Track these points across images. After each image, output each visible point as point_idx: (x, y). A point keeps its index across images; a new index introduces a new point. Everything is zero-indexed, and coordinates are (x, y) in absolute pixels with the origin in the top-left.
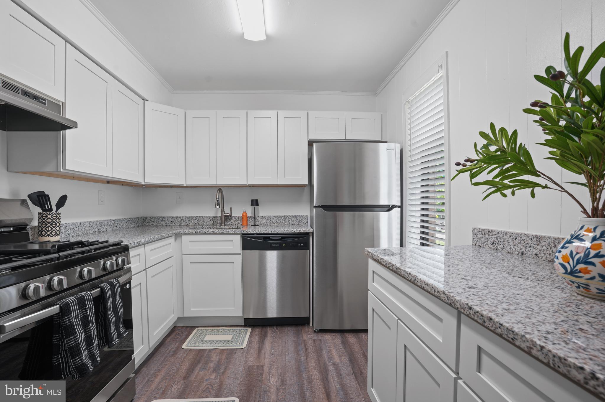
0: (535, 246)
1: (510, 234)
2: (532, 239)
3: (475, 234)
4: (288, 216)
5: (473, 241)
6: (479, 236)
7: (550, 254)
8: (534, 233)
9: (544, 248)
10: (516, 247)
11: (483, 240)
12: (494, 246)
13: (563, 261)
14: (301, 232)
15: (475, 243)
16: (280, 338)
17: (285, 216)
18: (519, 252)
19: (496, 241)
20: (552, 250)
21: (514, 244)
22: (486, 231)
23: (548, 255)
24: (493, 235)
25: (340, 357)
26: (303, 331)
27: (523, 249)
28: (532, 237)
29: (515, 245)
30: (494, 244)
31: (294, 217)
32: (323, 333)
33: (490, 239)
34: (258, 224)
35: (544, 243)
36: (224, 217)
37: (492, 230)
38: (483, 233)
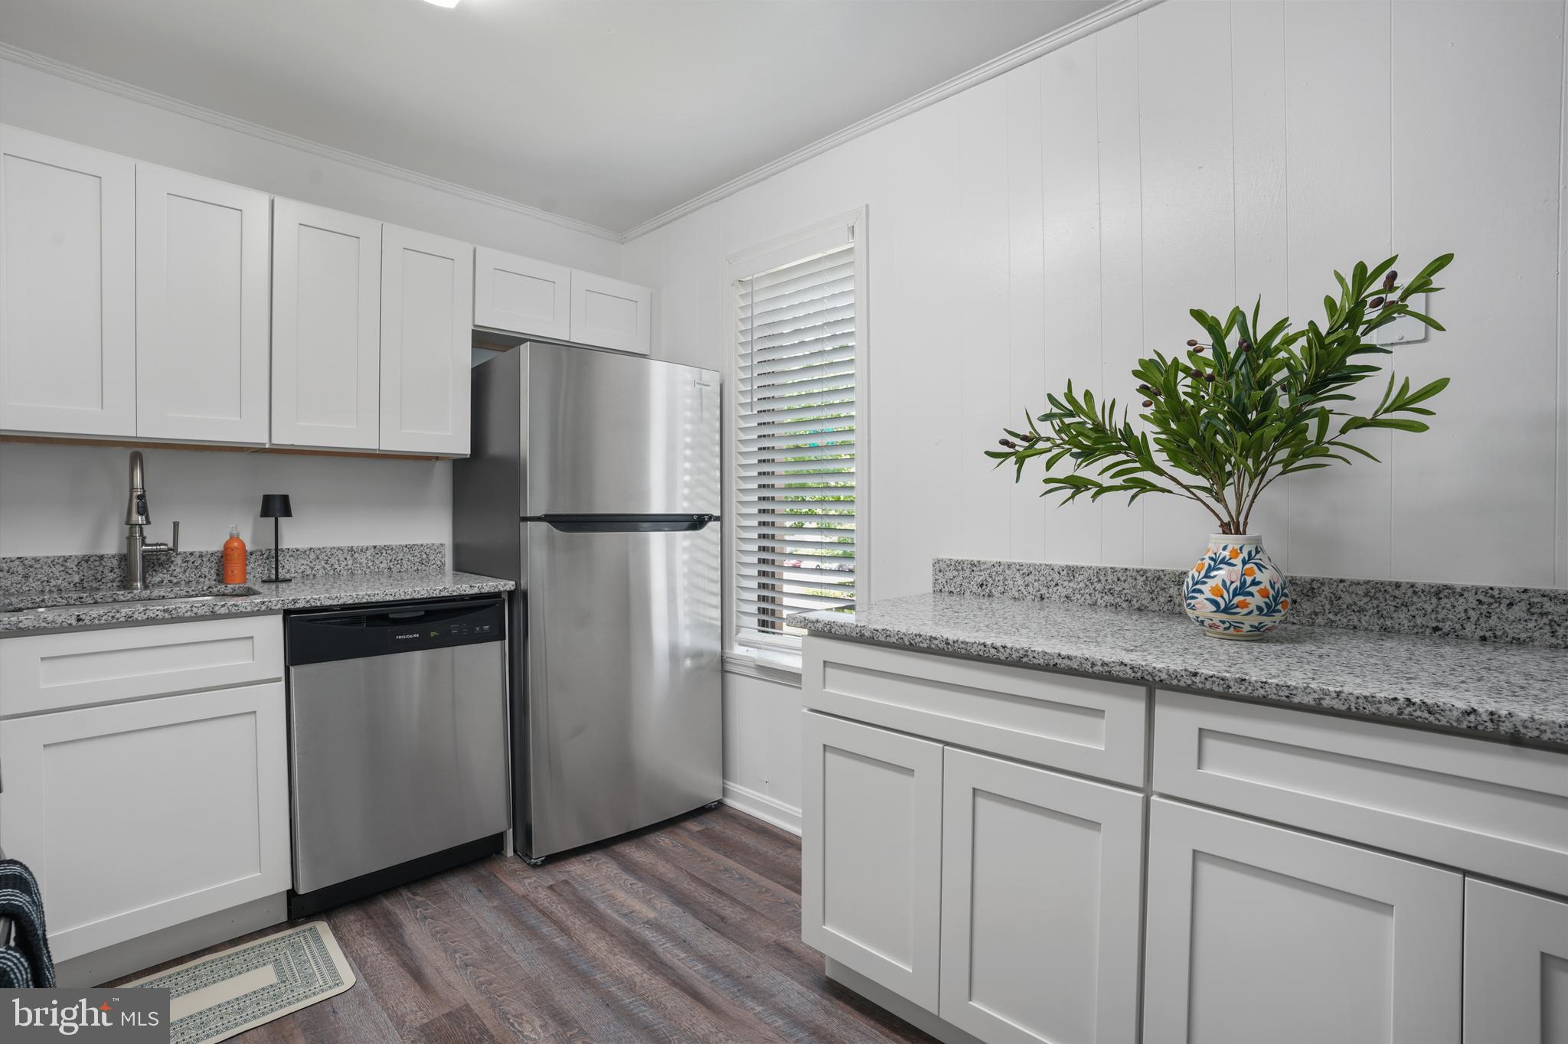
0: (1066, 583)
1: (1018, 567)
2: (1059, 573)
3: (940, 571)
4: (387, 548)
5: (935, 584)
6: (950, 575)
7: (1090, 595)
8: (1063, 563)
9: (1082, 585)
10: (1030, 589)
11: (958, 580)
12: (983, 591)
13: (1213, 594)
14: (483, 591)
15: (938, 587)
16: (448, 914)
17: (375, 547)
18: (1035, 596)
19: (987, 581)
20: (1094, 586)
21: (1027, 582)
22: (966, 563)
23: (1088, 595)
24: (981, 571)
25: (649, 903)
26: (499, 876)
27: (1044, 591)
28: (1060, 569)
29: (1027, 585)
30: (984, 587)
31: (405, 549)
32: (558, 864)
33: (974, 577)
34: (288, 576)
35: (1080, 578)
36: (144, 557)
37: (979, 562)
38: (960, 568)
